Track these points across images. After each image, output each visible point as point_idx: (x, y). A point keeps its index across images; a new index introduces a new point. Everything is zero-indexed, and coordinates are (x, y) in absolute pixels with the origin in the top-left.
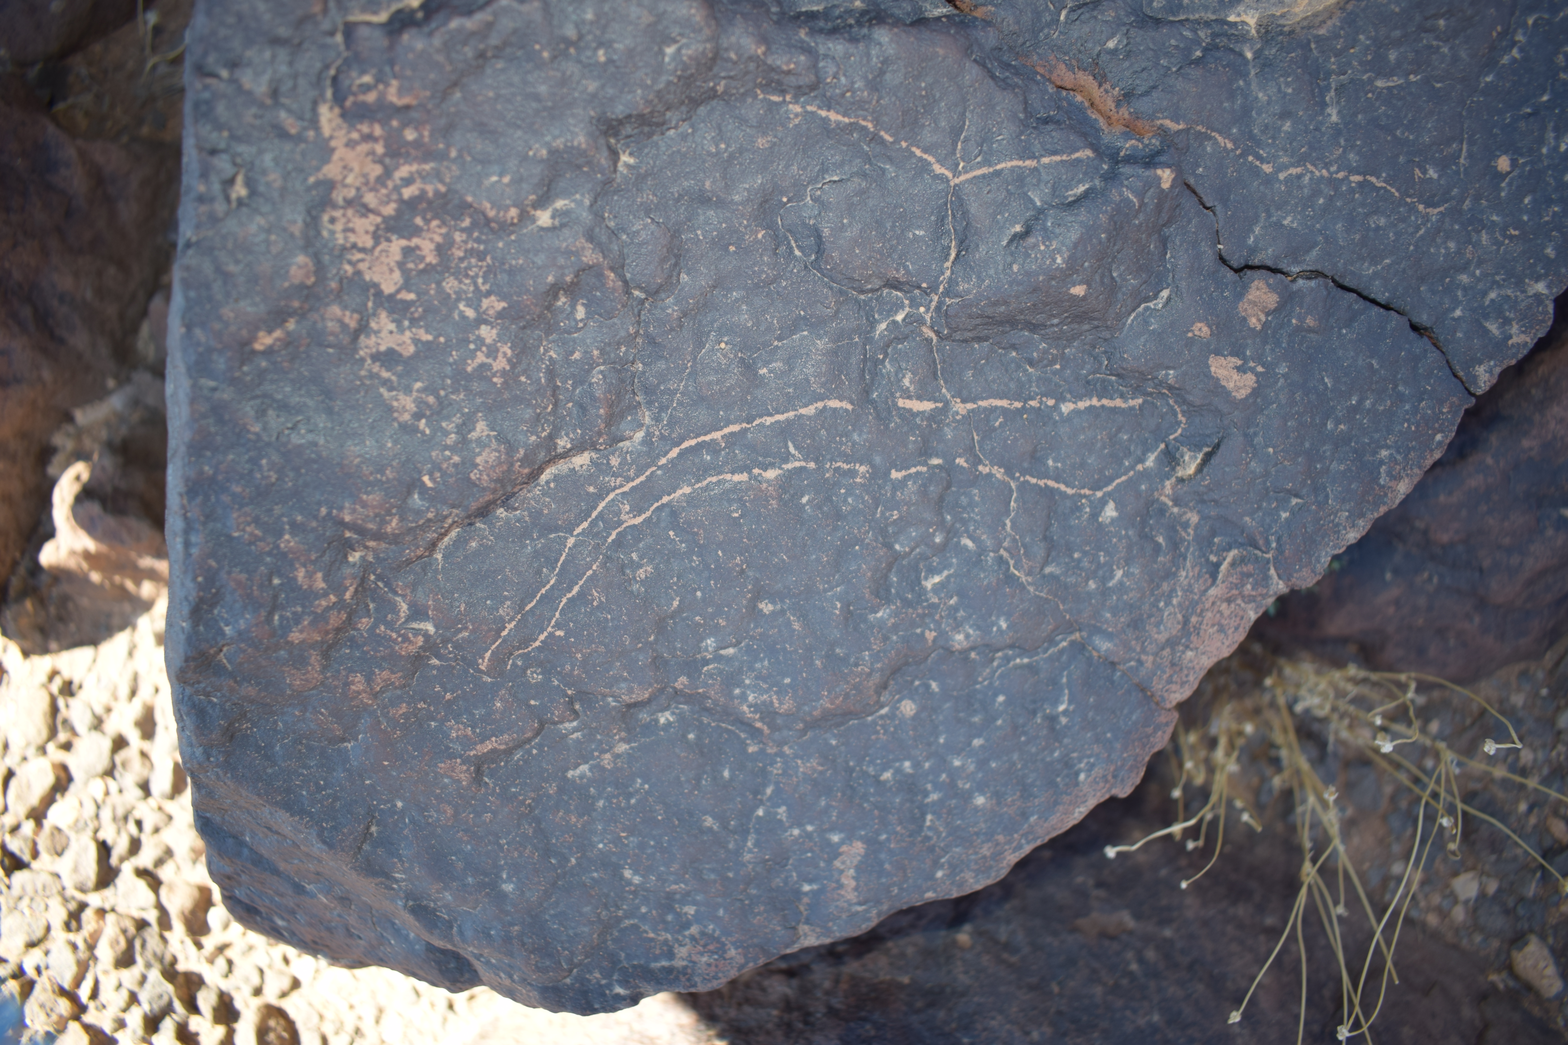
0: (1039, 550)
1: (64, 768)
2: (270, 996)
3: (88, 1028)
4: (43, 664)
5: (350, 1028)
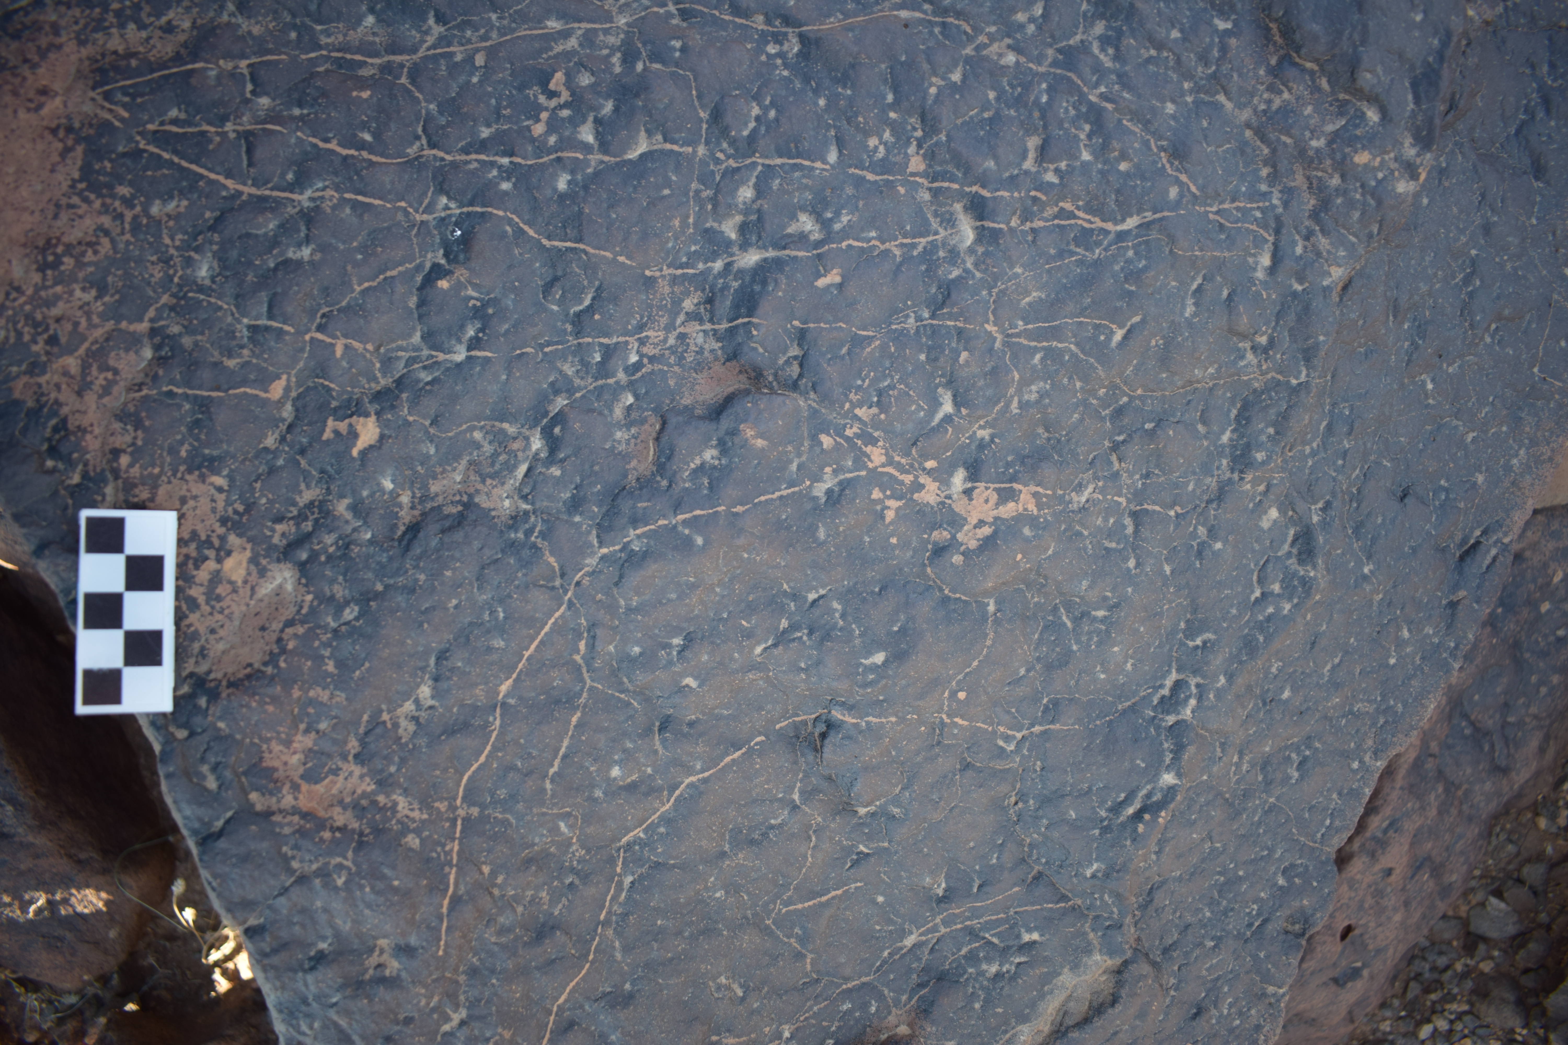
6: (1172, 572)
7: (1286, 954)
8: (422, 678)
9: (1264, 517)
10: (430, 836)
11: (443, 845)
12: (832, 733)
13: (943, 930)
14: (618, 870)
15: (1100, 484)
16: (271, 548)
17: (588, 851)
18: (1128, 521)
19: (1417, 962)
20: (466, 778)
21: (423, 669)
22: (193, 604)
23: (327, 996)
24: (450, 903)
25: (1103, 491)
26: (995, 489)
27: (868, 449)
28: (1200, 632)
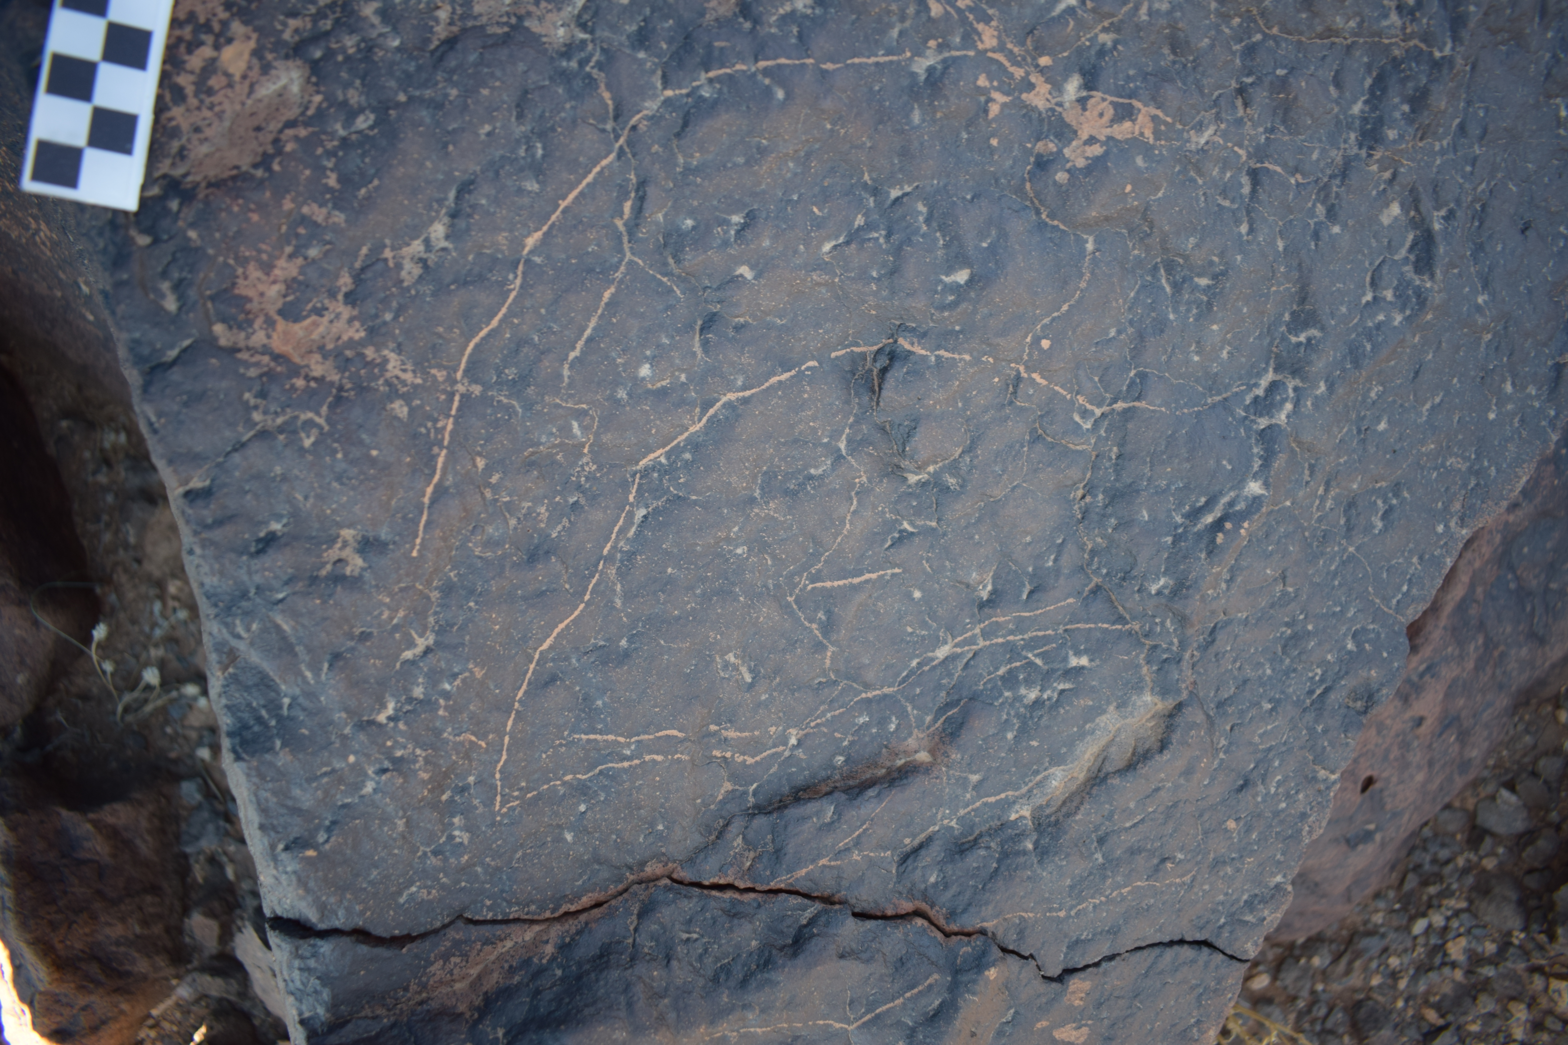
6: (1285, 249)
7: (1345, 732)
8: (437, 212)
9: (1386, 211)
10: (421, 407)
11: (436, 421)
12: (897, 364)
13: (982, 643)
14: (631, 498)
15: (1223, 126)
16: (279, 44)
17: (600, 468)
18: (1245, 180)
19: (1417, 853)
20: (471, 345)
21: (441, 202)
22: (179, 95)
23: (271, 589)
24: (434, 492)
25: (1225, 135)
26: (1112, 103)
27: (980, 27)
28: (1306, 325)
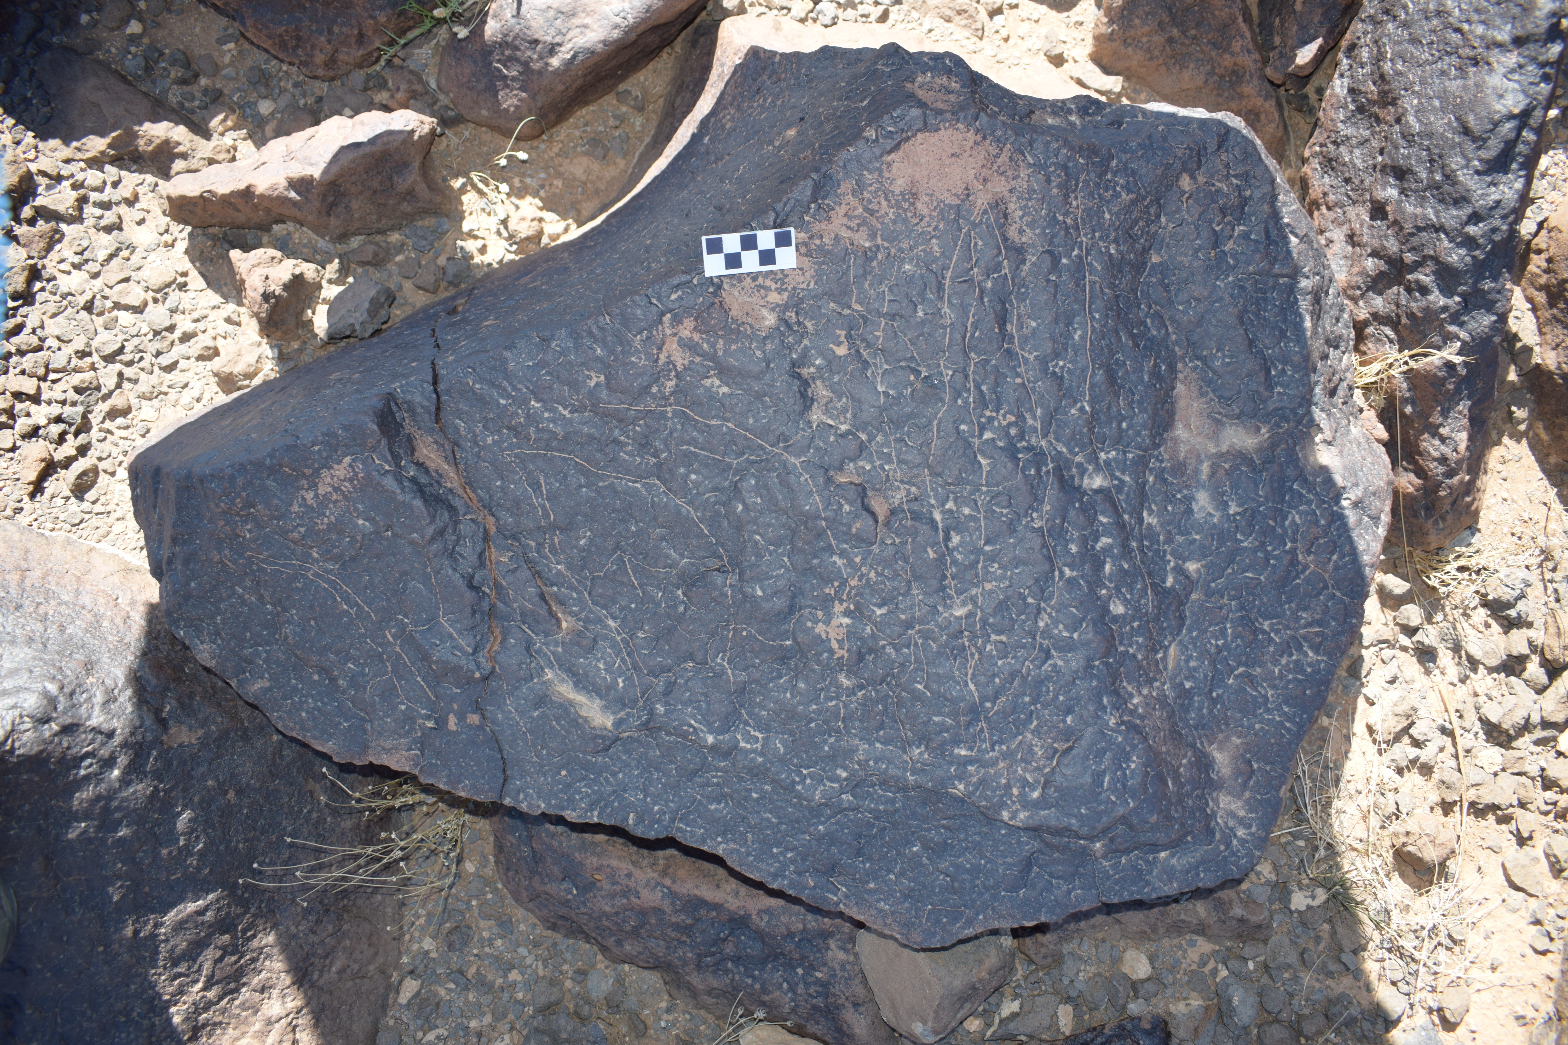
0: (378, 692)
1: (146, 304)
2: (102, 465)
3: (39, 388)
4: (186, 264)
5: (108, 508)
10: (658, 397)
11: (654, 404)
14: (643, 481)
15: (851, 686)
16: (784, 312)
17: (652, 466)
18: (834, 703)
20: (686, 410)
21: (736, 388)
22: (755, 279)
24: (626, 408)
25: (848, 688)
